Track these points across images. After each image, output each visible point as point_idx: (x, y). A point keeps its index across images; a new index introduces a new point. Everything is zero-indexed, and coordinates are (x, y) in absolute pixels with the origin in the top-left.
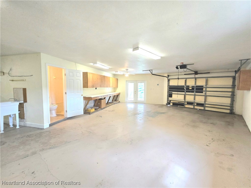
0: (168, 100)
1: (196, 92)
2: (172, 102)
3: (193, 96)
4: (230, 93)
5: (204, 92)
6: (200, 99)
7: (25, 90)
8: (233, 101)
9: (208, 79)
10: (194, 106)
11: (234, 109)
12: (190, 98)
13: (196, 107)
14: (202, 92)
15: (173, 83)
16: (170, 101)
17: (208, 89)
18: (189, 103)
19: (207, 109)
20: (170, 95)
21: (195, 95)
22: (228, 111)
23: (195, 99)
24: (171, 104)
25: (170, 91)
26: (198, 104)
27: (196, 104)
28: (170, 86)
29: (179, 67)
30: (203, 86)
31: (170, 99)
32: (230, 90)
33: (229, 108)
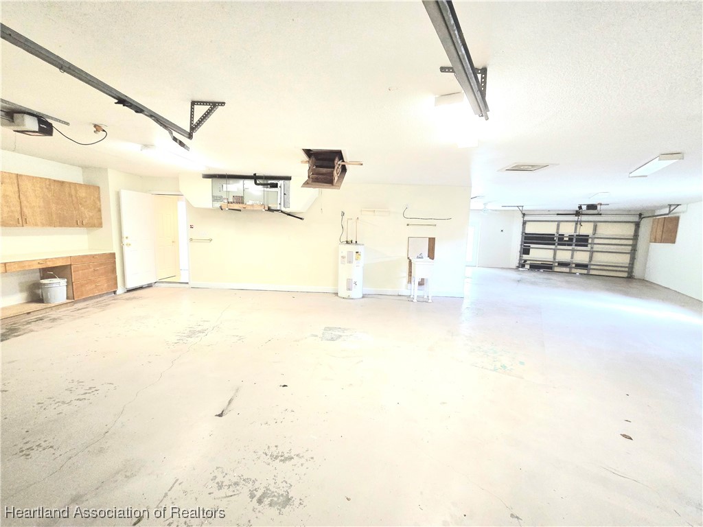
0: (520, 260)
1: (576, 245)
2: (528, 262)
3: (570, 252)
4: (630, 248)
5: (589, 246)
6: (581, 256)
7: (432, 241)
8: (633, 259)
9: (598, 224)
10: (571, 268)
11: (634, 270)
12: (564, 255)
13: (574, 271)
14: (587, 246)
15: (532, 229)
16: (525, 261)
17: (596, 241)
18: (561, 264)
19: (592, 272)
20: (526, 251)
21: (573, 250)
22: (625, 275)
23: (572, 257)
24: (527, 267)
25: (525, 243)
26: (579, 266)
27: (574, 265)
28: (526, 234)
30: (588, 236)
31: (525, 257)
32: (630, 242)
33: (627, 269)
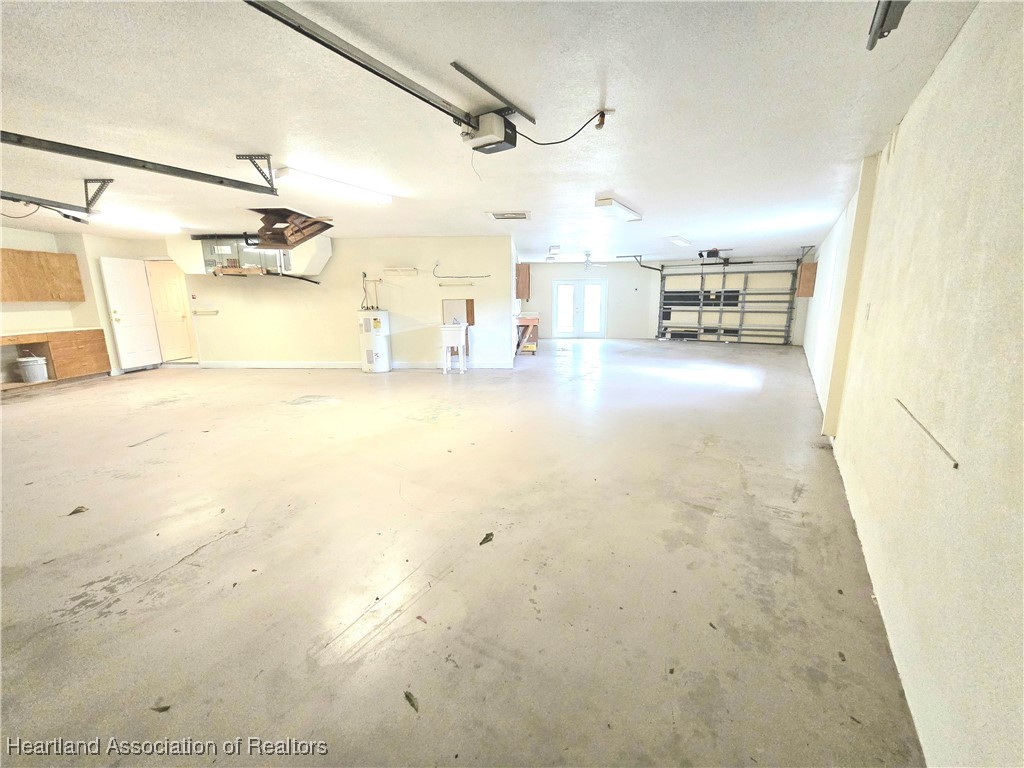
0: (659, 327)
1: (724, 305)
2: (669, 330)
3: (718, 314)
4: (787, 305)
5: (740, 305)
6: (731, 320)
7: (470, 303)
8: (790, 319)
9: (750, 275)
10: (719, 335)
11: (791, 334)
12: (711, 318)
13: (722, 338)
14: (736, 305)
15: (674, 285)
16: (666, 329)
17: (748, 298)
18: (708, 331)
19: (743, 339)
20: (666, 316)
21: (721, 312)
22: (782, 341)
23: (720, 321)
24: (668, 336)
25: (665, 304)
26: (728, 332)
27: (722, 332)
28: (666, 292)
29: (705, 254)
30: (738, 292)
31: (666, 323)
32: (787, 298)
33: (783, 334)
